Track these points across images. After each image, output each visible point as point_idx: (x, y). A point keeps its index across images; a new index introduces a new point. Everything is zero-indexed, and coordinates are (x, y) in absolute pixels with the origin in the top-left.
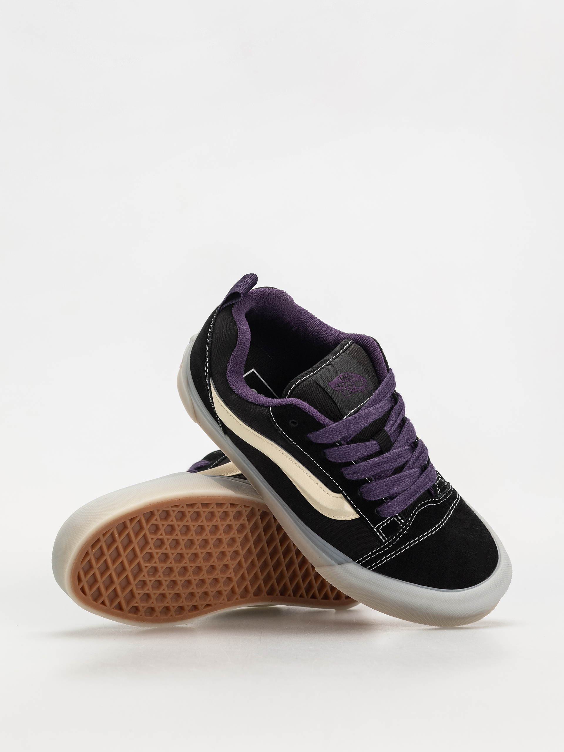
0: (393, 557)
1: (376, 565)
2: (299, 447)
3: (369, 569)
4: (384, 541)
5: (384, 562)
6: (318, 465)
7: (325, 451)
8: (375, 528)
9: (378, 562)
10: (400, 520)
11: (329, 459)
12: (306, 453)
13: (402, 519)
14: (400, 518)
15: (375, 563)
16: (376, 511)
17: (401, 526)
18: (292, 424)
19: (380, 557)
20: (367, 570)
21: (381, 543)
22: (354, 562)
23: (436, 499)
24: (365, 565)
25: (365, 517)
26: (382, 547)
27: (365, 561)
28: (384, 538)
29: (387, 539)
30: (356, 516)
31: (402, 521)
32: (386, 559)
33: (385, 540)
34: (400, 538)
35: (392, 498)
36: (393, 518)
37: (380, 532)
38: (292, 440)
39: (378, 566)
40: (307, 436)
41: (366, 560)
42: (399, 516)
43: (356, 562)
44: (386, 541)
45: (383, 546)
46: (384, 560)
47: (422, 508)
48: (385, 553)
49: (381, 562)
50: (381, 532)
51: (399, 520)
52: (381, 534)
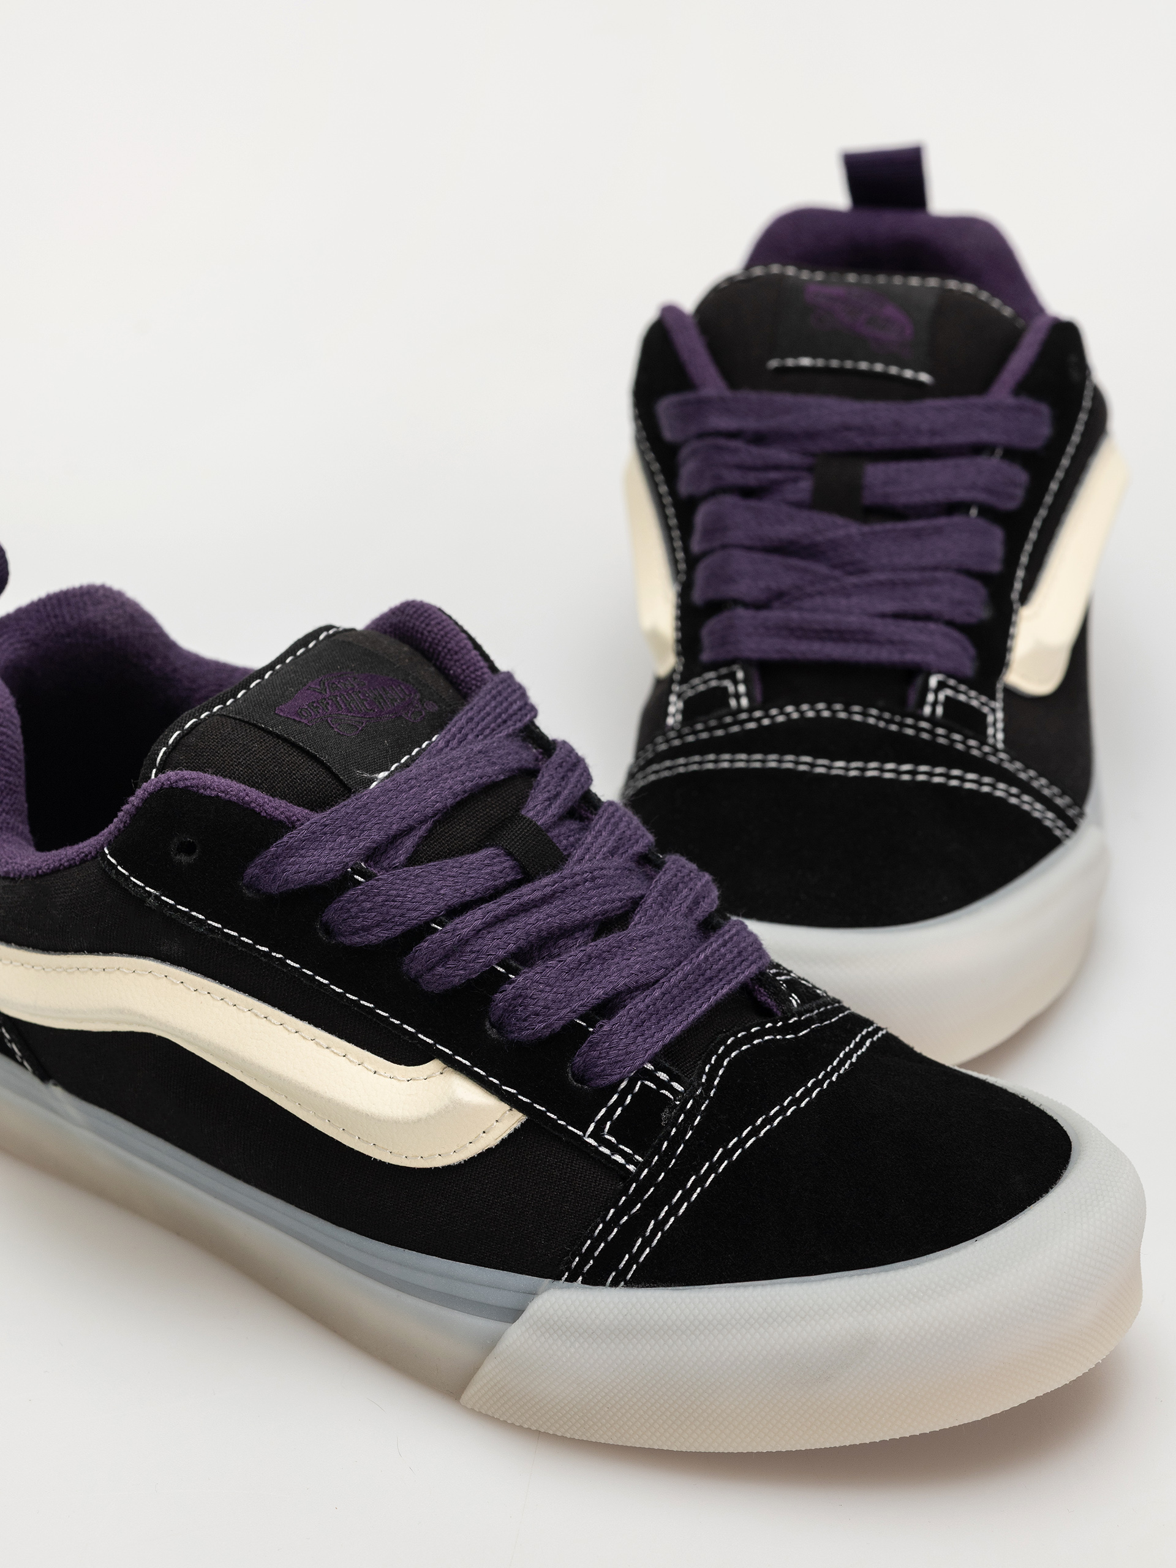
0: (681, 1211)
1: (634, 1259)
2: (235, 934)
3: (615, 1284)
4: (631, 1168)
5: (655, 1241)
6: (322, 980)
7: (325, 918)
8: (588, 1133)
9: (636, 1248)
10: (667, 1086)
11: (347, 941)
12: (266, 949)
13: (673, 1078)
14: (663, 1076)
15: (627, 1256)
16: (573, 1076)
17: (678, 1103)
18: (184, 859)
19: (636, 1226)
20: (609, 1288)
21: (623, 1179)
22: (556, 1282)
23: (790, 1019)
24: (595, 1279)
25: (543, 1109)
26: (632, 1189)
27: (591, 1262)
28: (629, 1159)
29: (640, 1159)
30: (513, 1120)
31: (676, 1085)
32: (659, 1226)
33: (636, 1163)
34: (686, 1143)
35: (607, 1008)
36: (639, 1083)
37: (608, 1144)
38: (201, 917)
39: (642, 1259)
40: (247, 879)
41: (595, 1259)
42: (657, 1069)
43: (566, 1280)
44: (640, 1167)
45: (634, 1185)
46: (654, 1233)
47: (744, 1048)
48: (651, 1209)
49: (647, 1242)
50: (613, 1140)
51: (661, 1084)
52: (615, 1149)
